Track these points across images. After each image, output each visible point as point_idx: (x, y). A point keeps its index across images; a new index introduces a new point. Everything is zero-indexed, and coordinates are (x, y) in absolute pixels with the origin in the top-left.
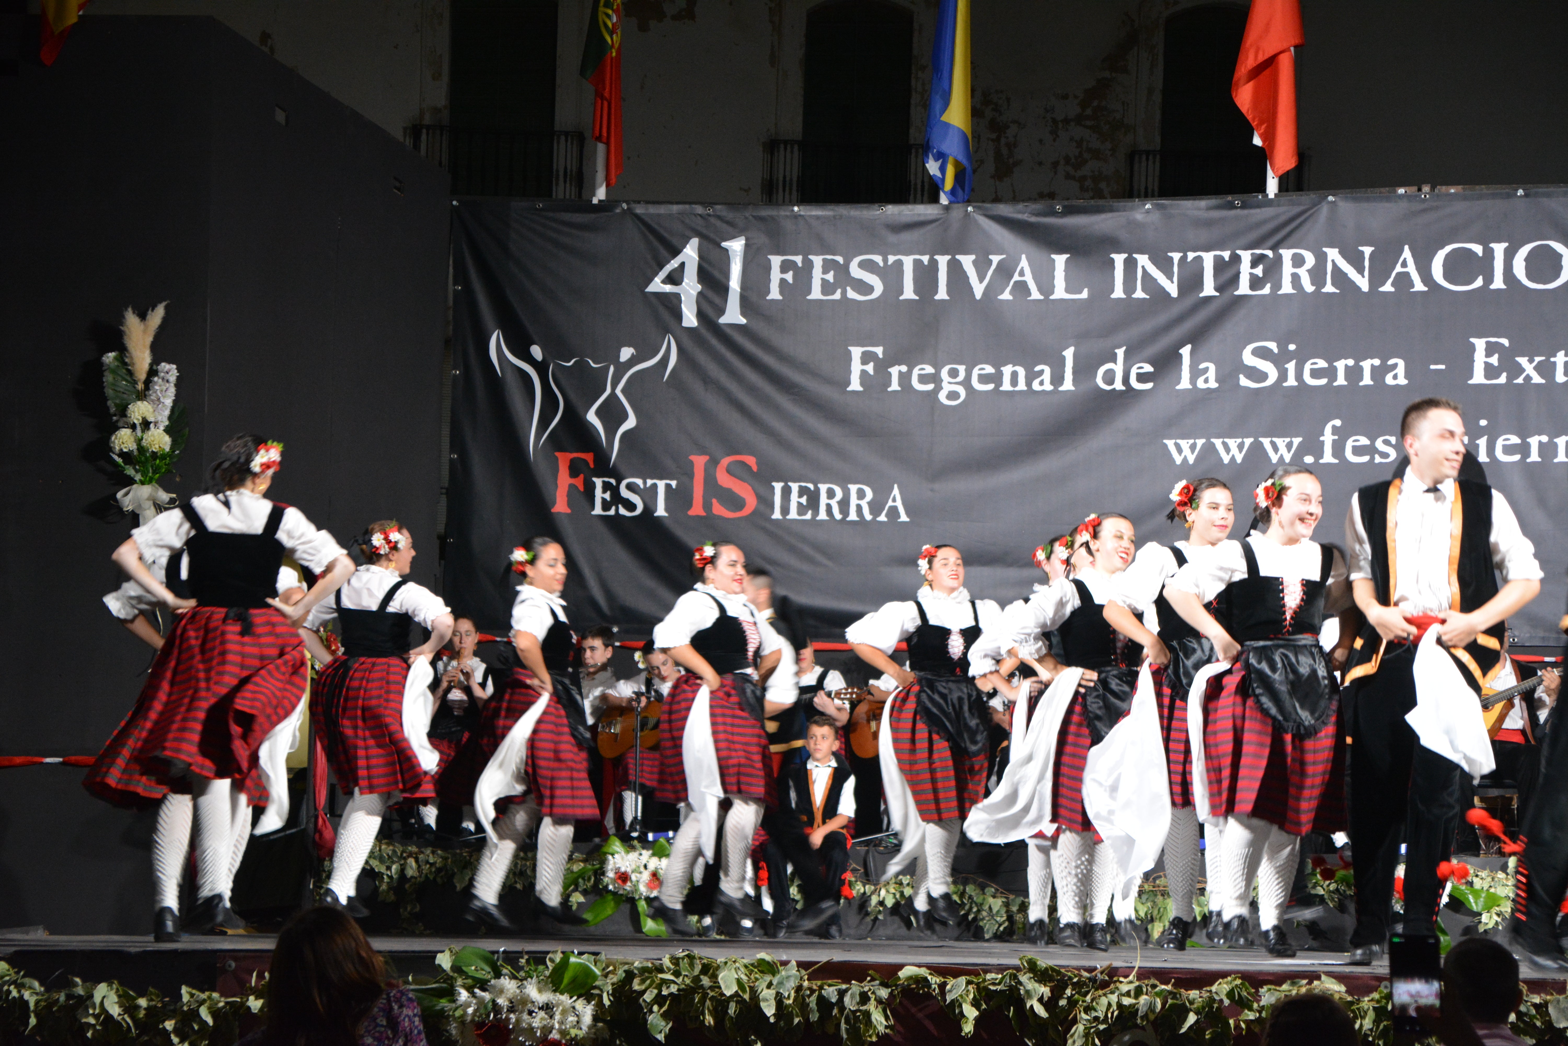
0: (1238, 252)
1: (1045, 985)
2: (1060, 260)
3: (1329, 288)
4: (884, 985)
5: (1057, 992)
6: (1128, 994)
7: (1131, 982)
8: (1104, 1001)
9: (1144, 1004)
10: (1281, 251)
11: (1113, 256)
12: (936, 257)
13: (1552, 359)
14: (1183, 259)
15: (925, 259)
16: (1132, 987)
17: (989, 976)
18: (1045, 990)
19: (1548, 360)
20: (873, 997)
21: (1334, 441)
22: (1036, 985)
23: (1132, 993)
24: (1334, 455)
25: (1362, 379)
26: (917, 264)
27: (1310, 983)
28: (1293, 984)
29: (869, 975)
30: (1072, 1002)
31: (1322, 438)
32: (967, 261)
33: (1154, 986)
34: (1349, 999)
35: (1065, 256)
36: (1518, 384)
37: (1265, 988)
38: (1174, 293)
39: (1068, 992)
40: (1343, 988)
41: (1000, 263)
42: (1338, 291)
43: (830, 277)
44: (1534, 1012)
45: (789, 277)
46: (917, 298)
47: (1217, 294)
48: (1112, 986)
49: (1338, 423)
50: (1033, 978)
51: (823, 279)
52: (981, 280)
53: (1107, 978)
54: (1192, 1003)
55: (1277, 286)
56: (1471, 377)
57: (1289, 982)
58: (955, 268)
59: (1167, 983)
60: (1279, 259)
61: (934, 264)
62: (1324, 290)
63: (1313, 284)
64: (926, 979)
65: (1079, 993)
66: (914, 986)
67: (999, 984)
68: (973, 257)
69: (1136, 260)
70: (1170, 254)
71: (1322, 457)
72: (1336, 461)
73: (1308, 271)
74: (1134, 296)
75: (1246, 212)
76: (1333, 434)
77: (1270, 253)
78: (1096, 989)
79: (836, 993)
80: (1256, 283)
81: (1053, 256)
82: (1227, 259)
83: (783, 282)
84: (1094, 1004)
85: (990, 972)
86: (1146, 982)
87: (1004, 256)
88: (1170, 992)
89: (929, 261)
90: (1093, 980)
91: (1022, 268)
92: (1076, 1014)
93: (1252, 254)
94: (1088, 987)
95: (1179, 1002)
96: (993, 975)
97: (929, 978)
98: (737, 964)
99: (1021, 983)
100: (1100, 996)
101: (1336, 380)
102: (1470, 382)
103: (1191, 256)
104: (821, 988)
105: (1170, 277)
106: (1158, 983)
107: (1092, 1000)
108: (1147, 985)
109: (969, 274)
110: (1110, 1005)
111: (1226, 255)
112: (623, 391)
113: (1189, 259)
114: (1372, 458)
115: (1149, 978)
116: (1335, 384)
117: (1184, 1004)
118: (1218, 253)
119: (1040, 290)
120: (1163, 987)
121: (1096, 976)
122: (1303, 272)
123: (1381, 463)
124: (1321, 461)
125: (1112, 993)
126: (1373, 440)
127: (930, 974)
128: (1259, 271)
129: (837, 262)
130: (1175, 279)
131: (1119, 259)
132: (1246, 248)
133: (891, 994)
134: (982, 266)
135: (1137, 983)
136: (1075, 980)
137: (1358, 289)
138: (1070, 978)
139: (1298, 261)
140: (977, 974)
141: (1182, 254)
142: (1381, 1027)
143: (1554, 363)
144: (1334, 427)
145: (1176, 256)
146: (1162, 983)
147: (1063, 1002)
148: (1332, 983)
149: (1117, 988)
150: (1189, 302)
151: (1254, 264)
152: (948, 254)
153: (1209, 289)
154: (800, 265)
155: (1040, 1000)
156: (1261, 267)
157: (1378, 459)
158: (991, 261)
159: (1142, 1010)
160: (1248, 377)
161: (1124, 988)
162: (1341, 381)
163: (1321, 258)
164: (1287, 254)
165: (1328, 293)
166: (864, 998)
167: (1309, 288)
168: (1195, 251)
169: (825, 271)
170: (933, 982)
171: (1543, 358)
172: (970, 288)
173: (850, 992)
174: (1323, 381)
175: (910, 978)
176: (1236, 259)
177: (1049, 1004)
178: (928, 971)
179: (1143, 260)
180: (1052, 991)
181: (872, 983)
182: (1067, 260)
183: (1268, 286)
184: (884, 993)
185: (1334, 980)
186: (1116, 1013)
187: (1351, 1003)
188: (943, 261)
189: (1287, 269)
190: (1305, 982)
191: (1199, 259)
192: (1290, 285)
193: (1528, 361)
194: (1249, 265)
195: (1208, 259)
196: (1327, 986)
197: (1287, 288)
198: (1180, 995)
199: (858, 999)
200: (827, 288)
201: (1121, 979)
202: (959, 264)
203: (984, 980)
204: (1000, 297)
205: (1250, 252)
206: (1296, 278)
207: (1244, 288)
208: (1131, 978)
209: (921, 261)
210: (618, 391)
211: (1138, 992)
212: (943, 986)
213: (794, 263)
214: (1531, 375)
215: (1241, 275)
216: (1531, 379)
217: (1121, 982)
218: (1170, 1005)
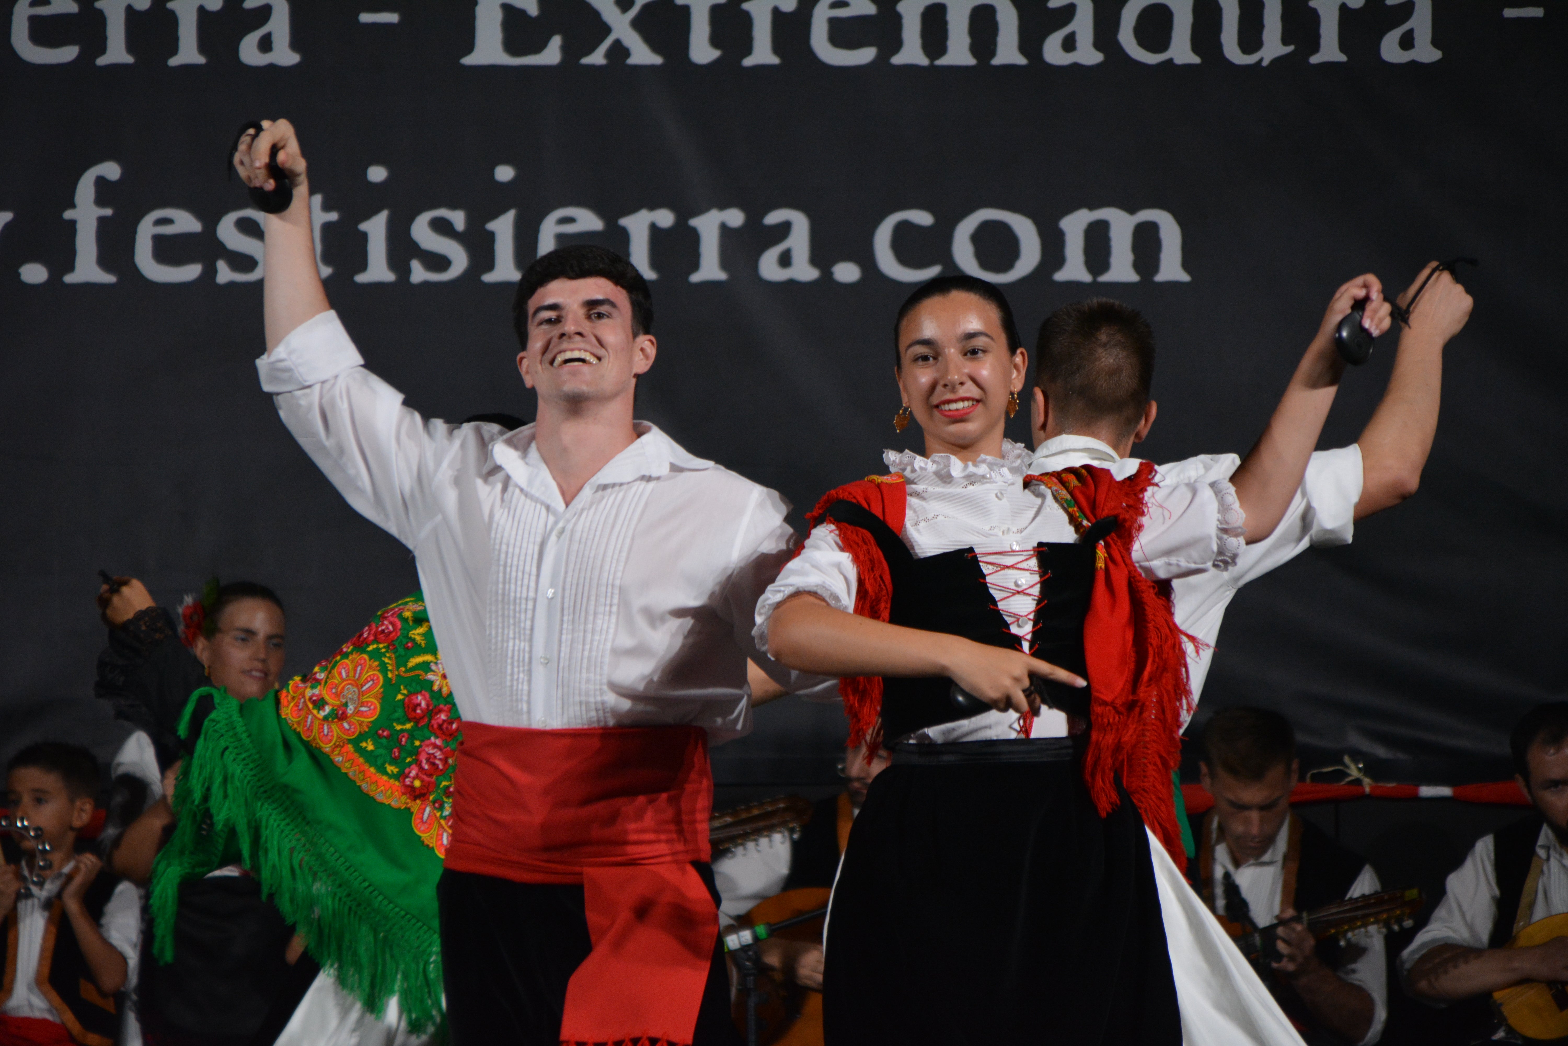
21: (101, 220)
24: (104, 261)
25: (174, 50)
31: (68, 215)
36: (594, 68)
49: (111, 170)
56: (469, 47)
71: (70, 267)
72: (109, 279)
76: (100, 201)
101: (102, 49)
102: (467, 60)
114: (210, 272)
116: (101, 61)
123: (232, 284)
124: (69, 279)
126: (211, 221)
144: (101, 182)
157: (224, 274)
162: (116, 51)
174: (67, 53)
214: (628, 42)
216: (628, 52)
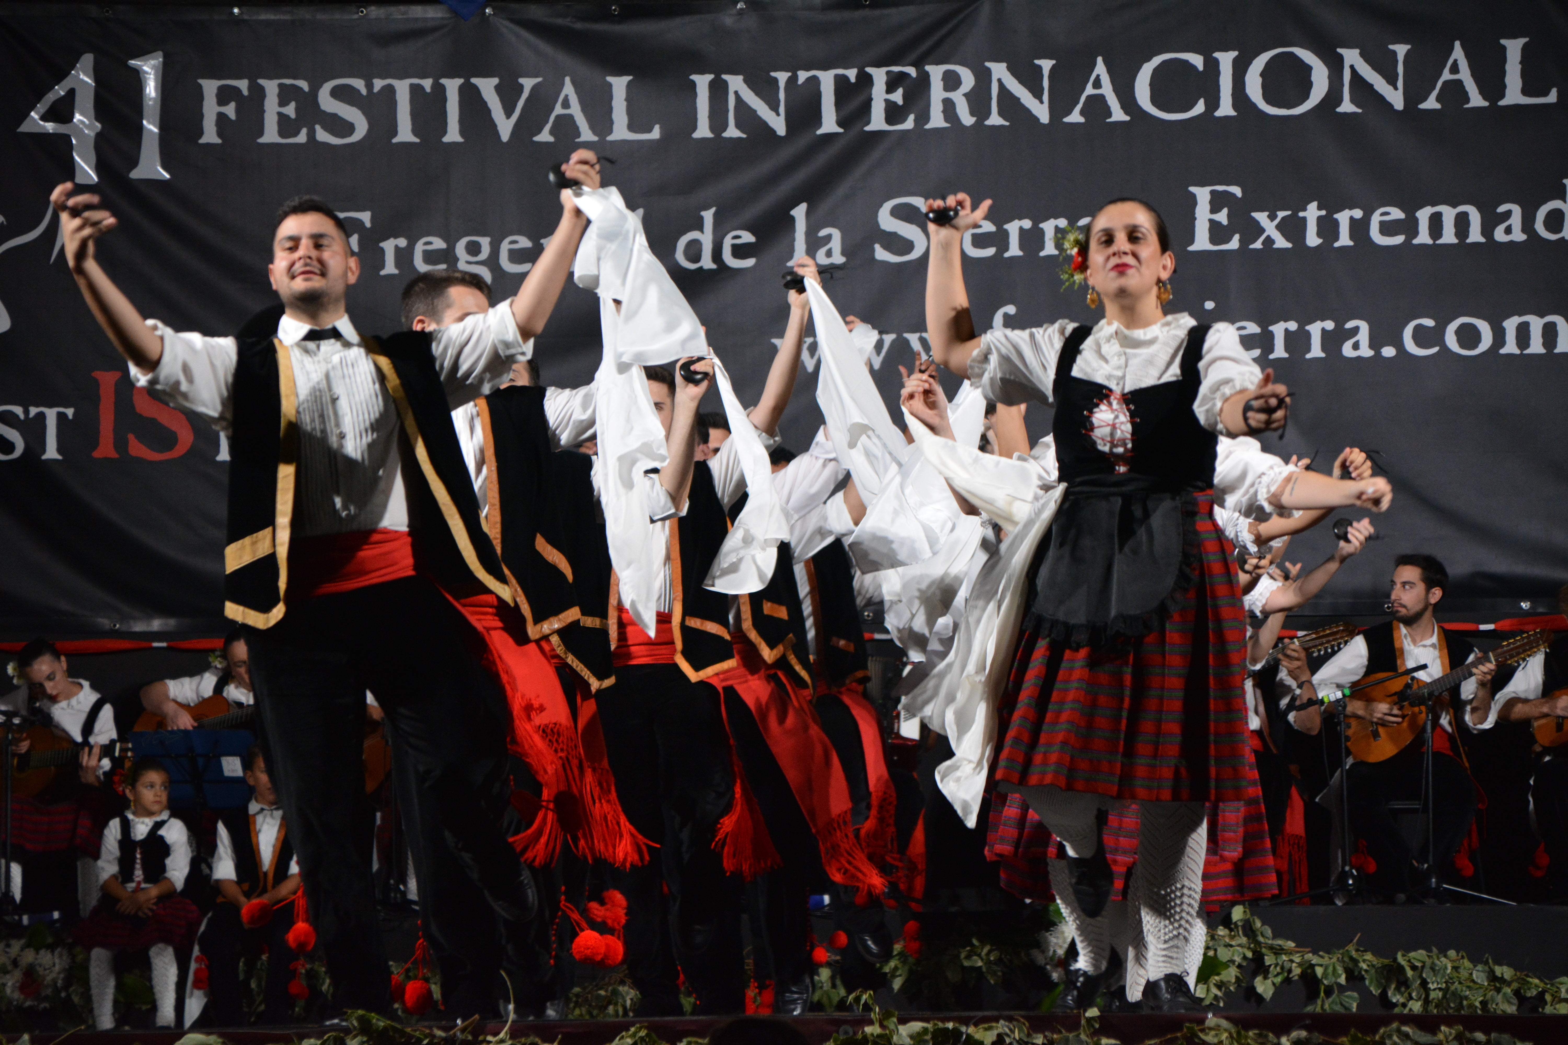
0: (869, 70)
2: (619, 85)
3: (995, 119)
10: (928, 68)
11: (693, 77)
12: (443, 81)
13: (1301, 214)
14: (792, 81)
15: (427, 84)
19: (1295, 215)
25: (1043, 248)
26: (416, 90)
32: (487, 87)
35: (627, 79)
36: (1255, 250)
38: (781, 130)
41: (534, 89)
42: (1007, 124)
43: (290, 110)
45: (230, 110)
46: (417, 140)
47: (841, 130)
49: (1011, 308)
51: (280, 114)
52: (509, 114)
55: (924, 117)
56: (1192, 241)
58: (470, 97)
60: (924, 80)
61: (440, 91)
62: (988, 123)
63: (972, 114)
68: (495, 81)
69: (725, 84)
70: (773, 74)
73: (965, 95)
74: (725, 135)
75: (877, 12)
77: (912, 71)
80: (894, 113)
81: (609, 79)
82: (853, 80)
83: (221, 117)
87: (540, 79)
89: (433, 87)
91: (567, 96)
93: (888, 73)
101: (1007, 249)
102: (1191, 248)
103: (803, 76)
105: (775, 108)
109: (490, 105)
111: (852, 74)
113: (800, 81)
116: (1006, 255)
118: (840, 71)
119: (593, 128)
122: (958, 98)
128: (898, 97)
129: (300, 89)
130: (782, 109)
131: (702, 82)
132: (878, 65)
134: (508, 95)
137: (1035, 118)
139: (951, 82)
141: (790, 74)
143: (1304, 220)
144: (1006, 314)
145: (782, 77)
150: (802, 142)
151: (891, 86)
152: (459, 77)
153: (829, 124)
154: (246, 92)
156: (900, 91)
158: (521, 87)
160: (887, 247)
162: (1014, 249)
163: (983, 77)
164: (936, 72)
165: (993, 126)
167: (967, 119)
168: (807, 69)
169: (283, 102)
171: (1289, 212)
172: (494, 126)
174: (990, 252)
176: (866, 81)
179: (735, 83)
182: (629, 85)
183: (912, 117)
188: (452, 86)
189: (937, 93)
191: (814, 81)
192: (941, 116)
193: (1269, 216)
194: (884, 87)
195: (827, 79)
197: (937, 120)
200: (286, 126)
202: (476, 90)
204: (537, 139)
205: (884, 70)
206: (949, 107)
207: (877, 121)
209: (420, 88)
213: (237, 90)
214: (1273, 237)
215: (873, 103)
216: (1273, 242)
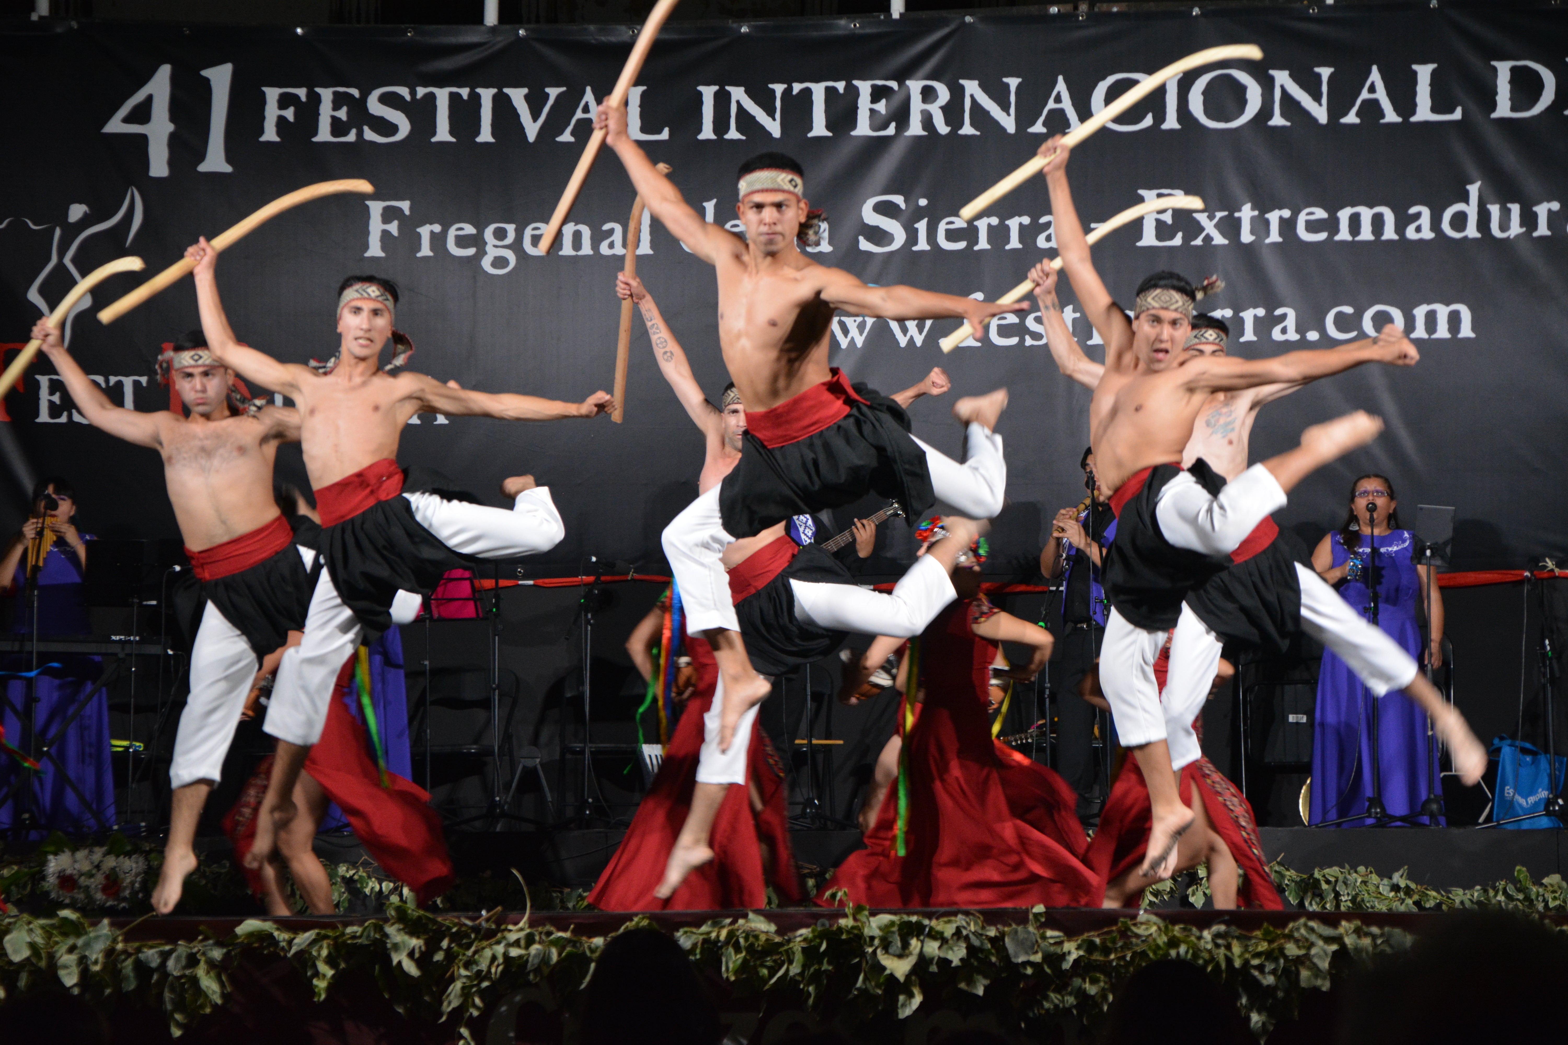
0: (856, 83)
1: (418, 937)
2: (634, 94)
3: (967, 129)
4: (219, 944)
5: (432, 946)
6: (517, 944)
7: (521, 930)
8: (488, 953)
9: (535, 956)
10: (908, 82)
11: (700, 88)
12: (479, 90)
13: (1237, 215)
14: (787, 92)
15: (465, 92)
16: (522, 934)
17: (349, 930)
18: (415, 942)
19: (1231, 215)
20: (203, 959)
22: (406, 938)
23: (523, 943)
25: (1008, 242)
26: (454, 98)
27: (734, 922)
28: (715, 924)
29: (200, 933)
30: (450, 956)
32: (518, 96)
33: (549, 934)
34: (778, 939)
35: (641, 89)
36: (1196, 247)
37: (682, 931)
38: (777, 133)
39: (445, 944)
40: (772, 928)
41: (558, 97)
42: (978, 133)
43: (342, 114)
44: (989, 946)
45: (289, 114)
46: (453, 140)
47: (829, 134)
48: (499, 935)
50: (403, 929)
51: (333, 117)
52: (535, 118)
53: (493, 927)
54: (592, 951)
55: (904, 125)
56: (1140, 239)
57: (709, 923)
58: (502, 105)
59: (565, 930)
60: (905, 92)
61: (475, 99)
62: (961, 132)
63: (947, 123)
64: (271, 935)
65: (460, 945)
66: (256, 945)
67: (360, 937)
68: (525, 91)
69: (729, 94)
70: (771, 86)
72: (978, 344)
73: (941, 107)
74: (727, 137)
77: (894, 85)
78: (481, 940)
79: (156, 956)
80: (877, 121)
82: (841, 91)
83: (281, 120)
84: (476, 957)
85: (352, 924)
86: (540, 929)
87: (563, 89)
88: (568, 941)
89: (470, 95)
90: (476, 929)
91: (587, 103)
92: (453, 972)
93: (872, 86)
94: (469, 937)
95: (580, 951)
96: (355, 928)
97: (276, 934)
98: (31, 926)
99: (386, 936)
100: (483, 948)
101: (977, 243)
102: (1139, 244)
103: (797, 87)
104: (139, 950)
105: (771, 114)
106: (552, 929)
107: (475, 953)
108: (541, 933)
109: (519, 111)
110: (494, 958)
111: (840, 86)
112: (74, 261)
113: (795, 92)
114: (1022, 341)
115: (544, 925)
116: (976, 248)
117: (584, 953)
118: (830, 84)
120: (560, 934)
121: (480, 924)
122: (935, 109)
123: (1032, 346)
125: (498, 943)
127: (278, 929)
128: (881, 107)
129: (352, 96)
130: (778, 116)
131: (708, 93)
132: (864, 78)
133: (227, 956)
134: (535, 103)
135: (528, 931)
136: (454, 930)
137: (1003, 130)
138: (449, 928)
140: (333, 927)
141: (785, 86)
142: (812, 970)
143: (1239, 219)
145: (779, 88)
146: (559, 929)
147: (439, 957)
148: (760, 921)
149: (504, 938)
150: (795, 143)
151: (875, 98)
152: (493, 87)
153: (819, 128)
154: (304, 99)
155: (411, 955)
156: (883, 102)
157: (1029, 342)
158: (547, 96)
159: (533, 962)
160: (869, 239)
161: (513, 937)
162: (983, 244)
163: (957, 93)
164: (915, 86)
165: (966, 136)
166: (192, 961)
167: (943, 129)
168: (801, 82)
169: (336, 107)
170: (281, 938)
171: (1225, 213)
172: (522, 128)
173: (174, 955)
174: (961, 245)
175: (251, 935)
176: (853, 92)
177: (422, 960)
178: (275, 926)
179: (738, 93)
180: (427, 943)
181: (204, 943)
182: (643, 93)
183: (893, 125)
184: (217, 954)
185: (762, 918)
186: (500, 968)
187: (780, 945)
188: (487, 95)
189: (916, 105)
190: (728, 921)
191: (807, 92)
192: (920, 125)
193: (1208, 217)
194: (869, 99)
195: (819, 91)
196: (753, 925)
197: (916, 128)
198: (581, 943)
199: (183, 962)
200: (338, 127)
201: (510, 927)
202: (508, 98)
203: (343, 934)
204: (559, 139)
205: (869, 83)
206: (926, 116)
207: (863, 128)
208: (521, 924)
209: (459, 95)
210: (67, 261)
211: (530, 940)
212: (290, 942)
213: (297, 97)
214: (1212, 234)
215: (859, 112)
216: (1212, 239)
217: (510, 931)
218: (567, 955)
